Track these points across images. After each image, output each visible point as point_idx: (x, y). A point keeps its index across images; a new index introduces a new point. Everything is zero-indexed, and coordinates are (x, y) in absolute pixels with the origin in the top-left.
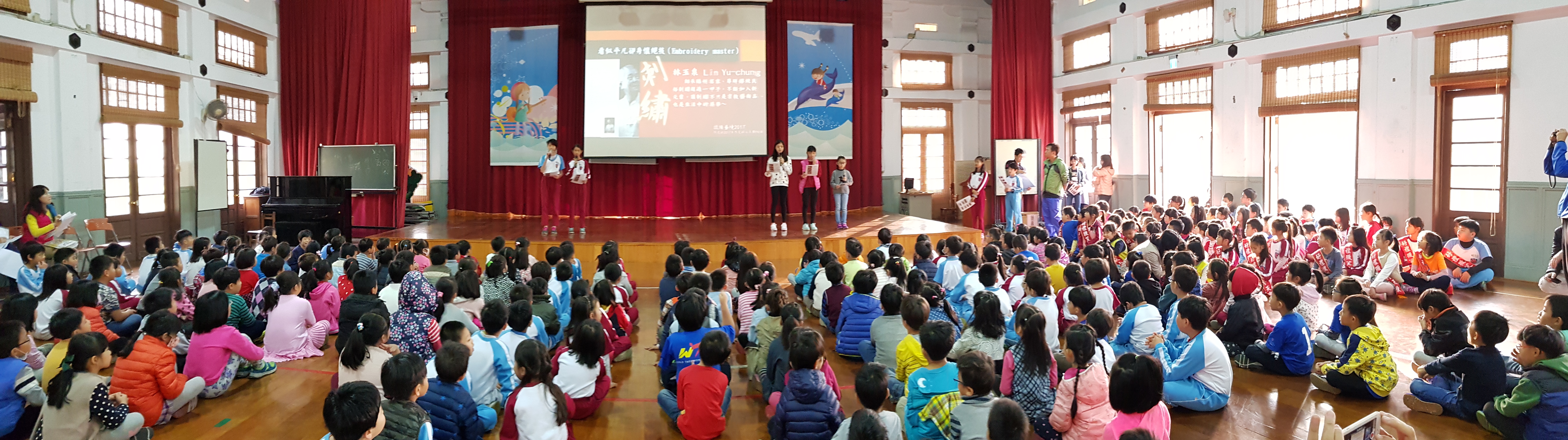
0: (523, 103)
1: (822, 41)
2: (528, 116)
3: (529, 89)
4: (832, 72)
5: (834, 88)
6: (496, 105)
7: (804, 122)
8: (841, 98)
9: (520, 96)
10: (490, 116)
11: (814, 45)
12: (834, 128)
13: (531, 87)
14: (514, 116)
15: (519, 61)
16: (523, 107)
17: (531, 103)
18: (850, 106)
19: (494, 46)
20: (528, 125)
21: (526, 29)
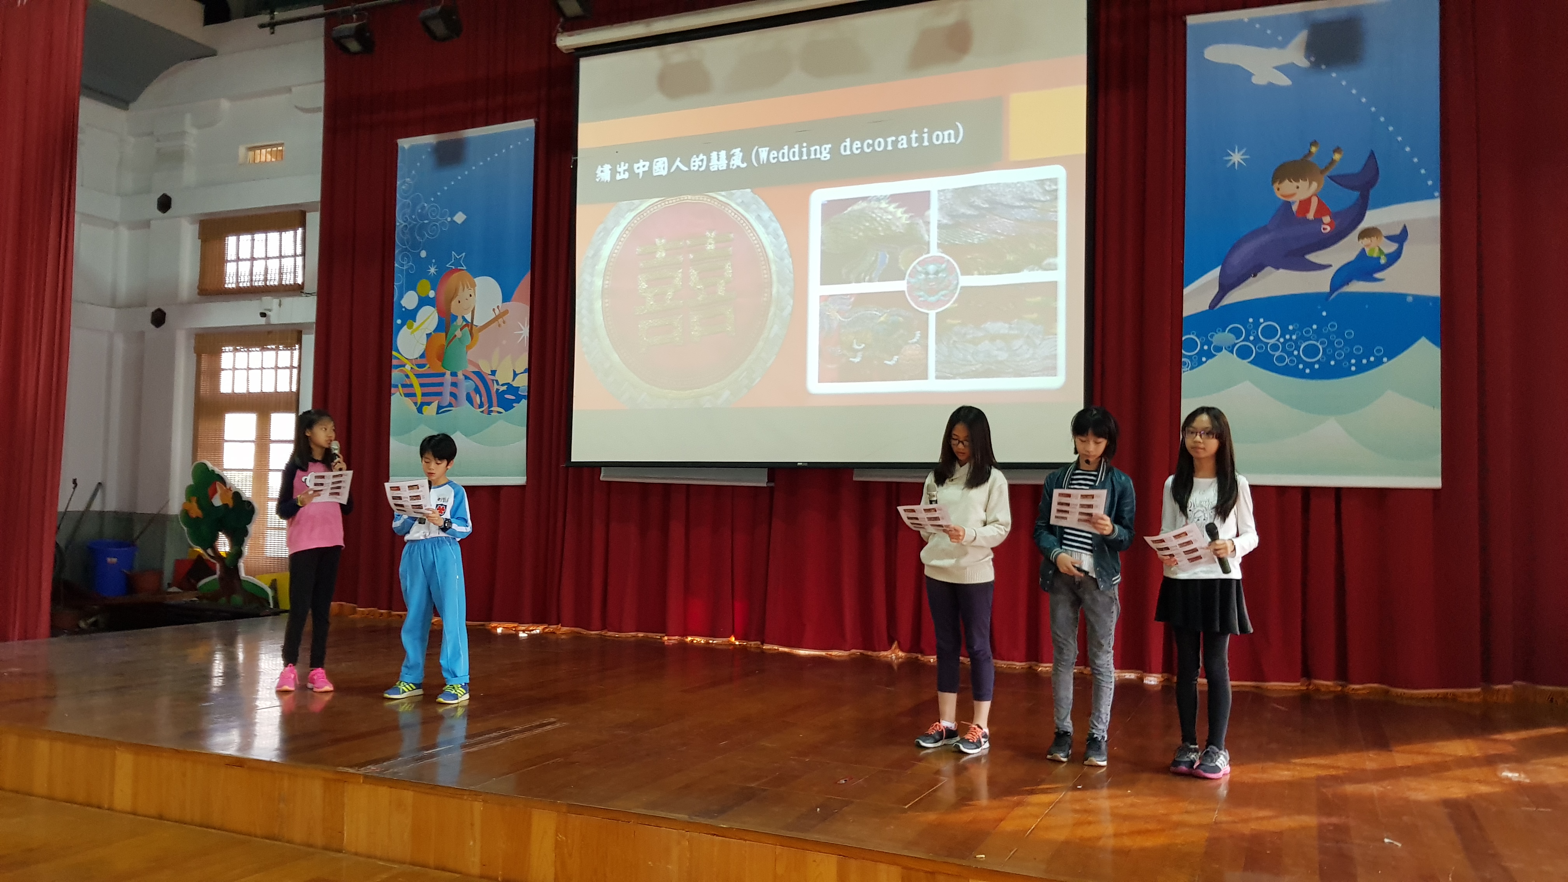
0: (460, 322)
1: (1316, 65)
2: (471, 355)
3: (474, 285)
4: (1356, 167)
5: (1364, 225)
6: (405, 327)
7: (1243, 353)
8: (1394, 258)
9: (454, 303)
10: (391, 356)
11: (1284, 81)
12: (1361, 369)
13: (476, 280)
14: (441, 357)
15: (452, 215)
16: (458, 333)
17: (478, 322)
18: (1432, 287)
19: (403, 184)
20: (466, 378)
21: (471, 133)
